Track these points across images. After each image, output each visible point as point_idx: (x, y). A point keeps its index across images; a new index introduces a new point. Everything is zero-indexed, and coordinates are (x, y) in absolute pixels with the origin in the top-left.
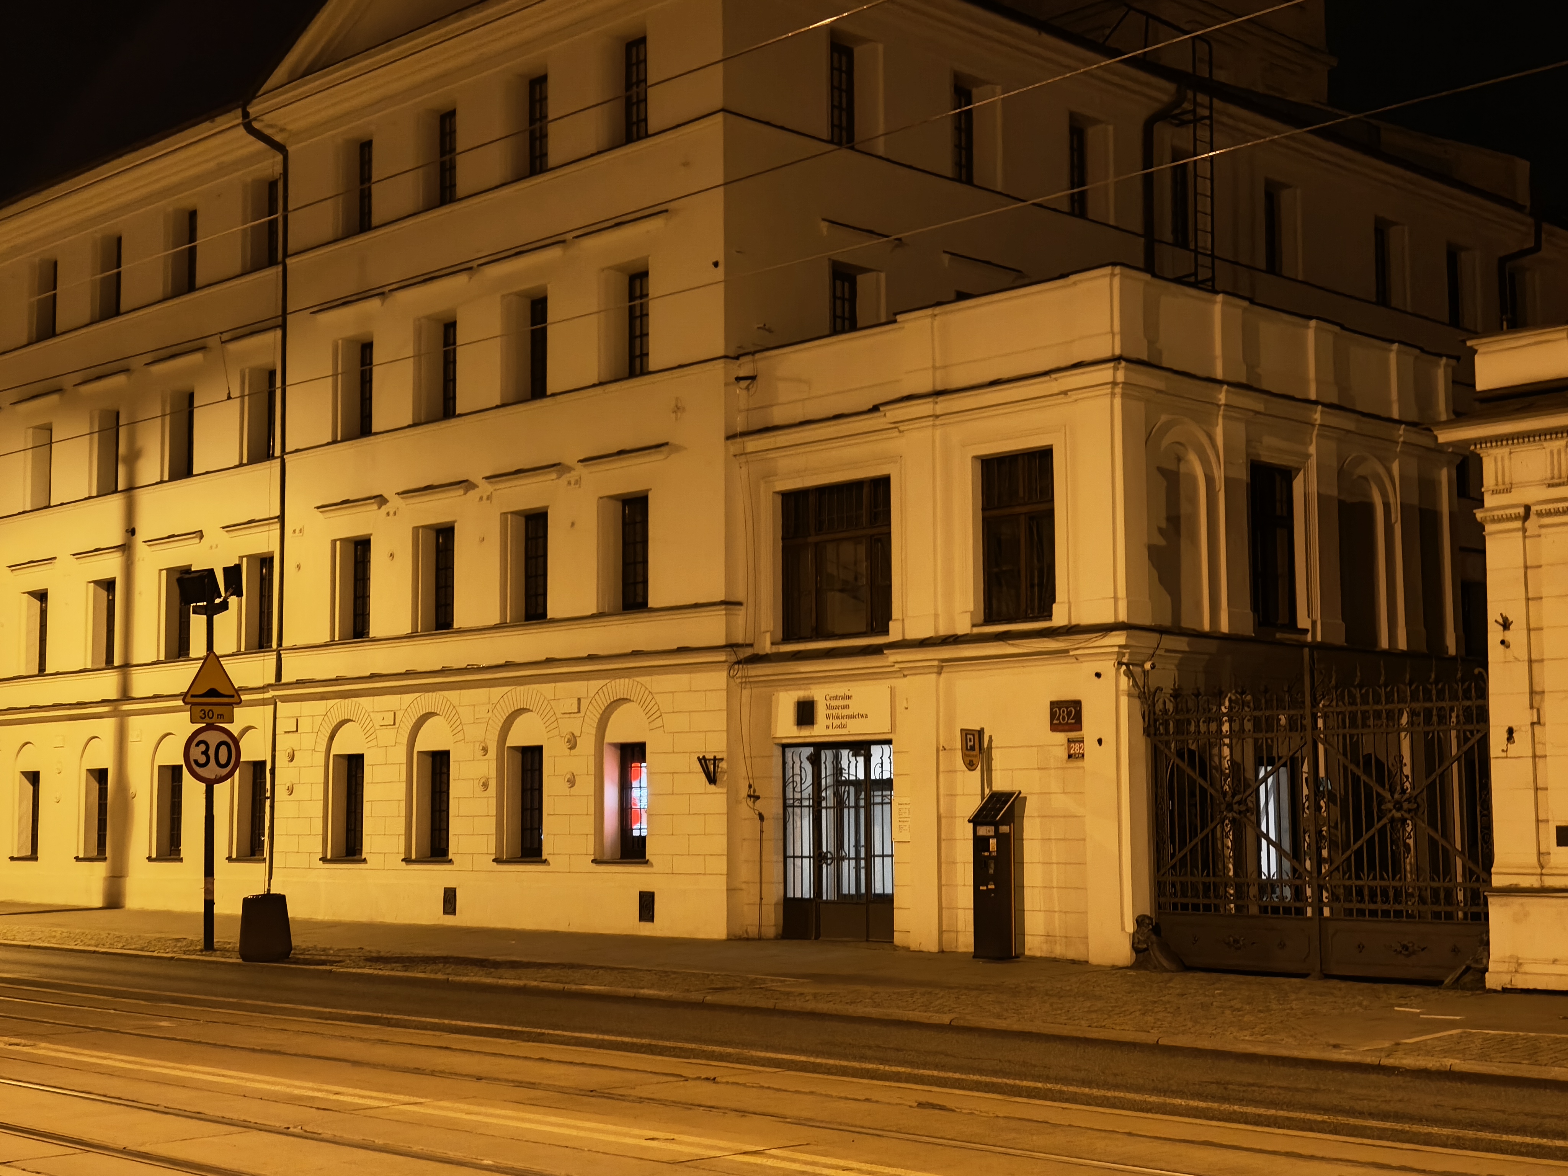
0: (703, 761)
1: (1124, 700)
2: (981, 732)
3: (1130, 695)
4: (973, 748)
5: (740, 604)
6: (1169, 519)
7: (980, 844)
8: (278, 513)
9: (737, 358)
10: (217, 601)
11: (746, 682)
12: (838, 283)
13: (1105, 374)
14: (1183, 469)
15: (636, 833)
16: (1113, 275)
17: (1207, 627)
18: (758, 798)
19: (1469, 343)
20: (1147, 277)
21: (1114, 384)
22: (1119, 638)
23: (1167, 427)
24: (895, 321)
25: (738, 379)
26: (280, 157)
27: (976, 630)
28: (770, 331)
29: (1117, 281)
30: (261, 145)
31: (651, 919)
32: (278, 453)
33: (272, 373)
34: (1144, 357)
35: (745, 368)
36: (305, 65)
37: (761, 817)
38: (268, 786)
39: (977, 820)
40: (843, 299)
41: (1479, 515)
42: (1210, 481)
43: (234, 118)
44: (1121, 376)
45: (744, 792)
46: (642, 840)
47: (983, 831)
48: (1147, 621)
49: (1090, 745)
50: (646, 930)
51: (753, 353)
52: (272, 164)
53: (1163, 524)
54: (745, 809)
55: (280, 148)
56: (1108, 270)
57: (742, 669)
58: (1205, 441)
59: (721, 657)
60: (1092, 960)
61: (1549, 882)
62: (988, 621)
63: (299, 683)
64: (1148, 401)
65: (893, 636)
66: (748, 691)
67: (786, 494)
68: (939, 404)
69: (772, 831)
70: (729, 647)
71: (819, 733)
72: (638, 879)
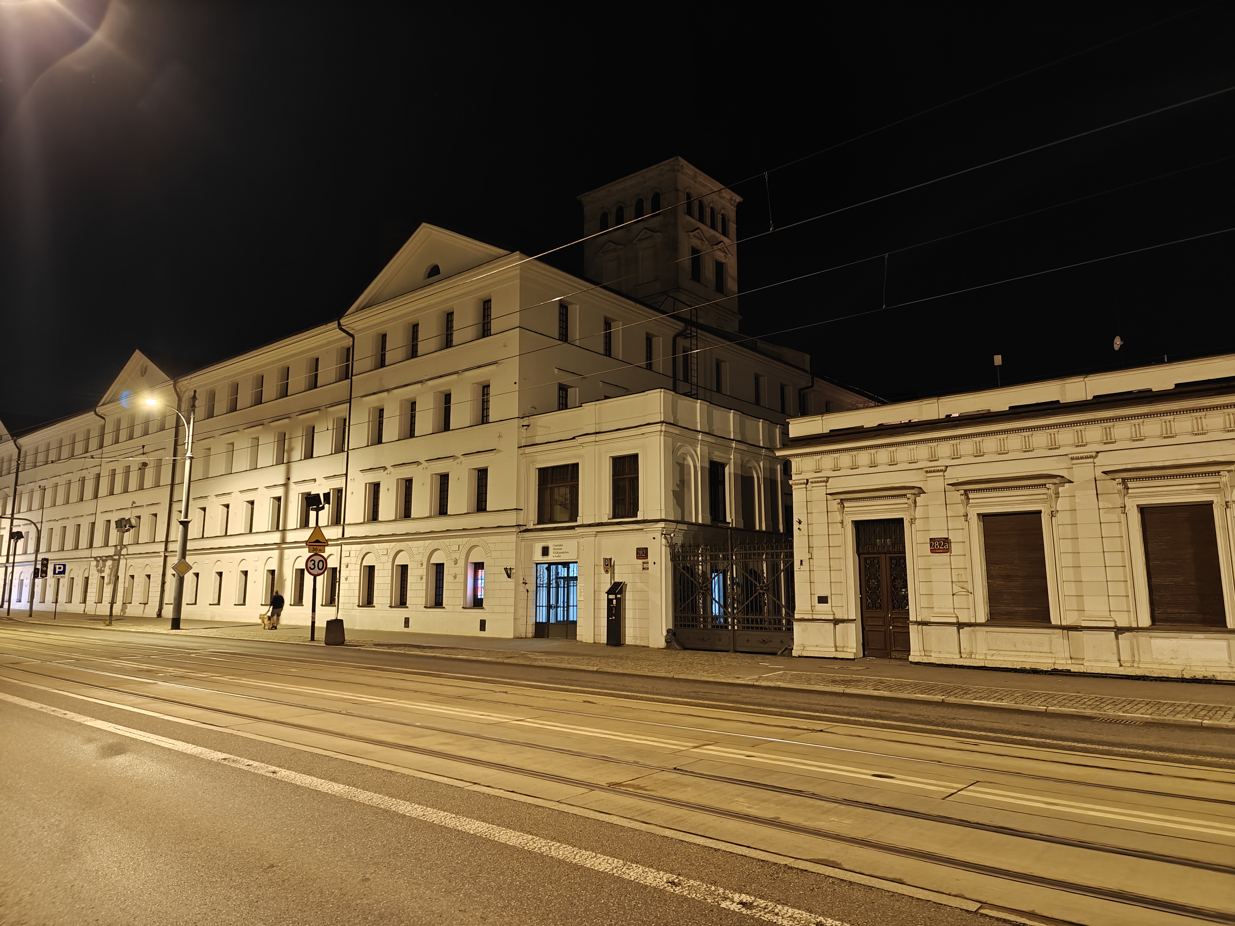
0: (506, 569)
1: (663, 548)
2: (611, 559)
3: (665, 546)
4: (607, 565)
5: (522, 510)
6: (680, 481)
7: (610, 601)
8: (345, 473)
9: (523, 418)
10: (321, 506)
11: (523, 539)
12: (561, 391)
13: (658, 427)
15: (479, 597)
16: (661, 392)
17: (694, 521)
18: (526, 583)
19: (787, 420)
20: (673, 393)
21: (661, 431)
22: (662, 525)
23: (681, 447)
24: (582, 406)
25: (523, 426)
26: (352, 339)
27: (609, 521)
28: (535, 408)
29: (662, 394)
30: (344, 334)
31: (484, 630)
32: (346, 450)
33: (345, 420)
34: (672, 422)
35: (526, 422)
36: (362, 306)
37: (528, 591)
38: (338, 577)
39: (609, 593)
40: (563, 397)
41: (790, 482)
42: (695, 467)
43: (334, 324)
44: (663, 429)
45: (522, 581)
46: (482, 599)
47: (611, 597)
48: (672, 519)
49: (650, 565)
50: (482, 634)
51: (529, 417)
52: (348, 342)
53: (678, 483)
54: (522, 588)
55: (352, 336)
56: (659, 390)
57: (522, 535)
58: (693, 453)
59: (514, 530)
60: (650, 646)
61: (815, 617)
62: (614, 517)
63: (351, 538)
64: (673, 438)
65: (579, 522)
66: (524, 543)
67: (540, 469)
68: (597, 437)
69: (531, 596)
70: (517, 526)
71: (549, 559)
72: (480, 615)
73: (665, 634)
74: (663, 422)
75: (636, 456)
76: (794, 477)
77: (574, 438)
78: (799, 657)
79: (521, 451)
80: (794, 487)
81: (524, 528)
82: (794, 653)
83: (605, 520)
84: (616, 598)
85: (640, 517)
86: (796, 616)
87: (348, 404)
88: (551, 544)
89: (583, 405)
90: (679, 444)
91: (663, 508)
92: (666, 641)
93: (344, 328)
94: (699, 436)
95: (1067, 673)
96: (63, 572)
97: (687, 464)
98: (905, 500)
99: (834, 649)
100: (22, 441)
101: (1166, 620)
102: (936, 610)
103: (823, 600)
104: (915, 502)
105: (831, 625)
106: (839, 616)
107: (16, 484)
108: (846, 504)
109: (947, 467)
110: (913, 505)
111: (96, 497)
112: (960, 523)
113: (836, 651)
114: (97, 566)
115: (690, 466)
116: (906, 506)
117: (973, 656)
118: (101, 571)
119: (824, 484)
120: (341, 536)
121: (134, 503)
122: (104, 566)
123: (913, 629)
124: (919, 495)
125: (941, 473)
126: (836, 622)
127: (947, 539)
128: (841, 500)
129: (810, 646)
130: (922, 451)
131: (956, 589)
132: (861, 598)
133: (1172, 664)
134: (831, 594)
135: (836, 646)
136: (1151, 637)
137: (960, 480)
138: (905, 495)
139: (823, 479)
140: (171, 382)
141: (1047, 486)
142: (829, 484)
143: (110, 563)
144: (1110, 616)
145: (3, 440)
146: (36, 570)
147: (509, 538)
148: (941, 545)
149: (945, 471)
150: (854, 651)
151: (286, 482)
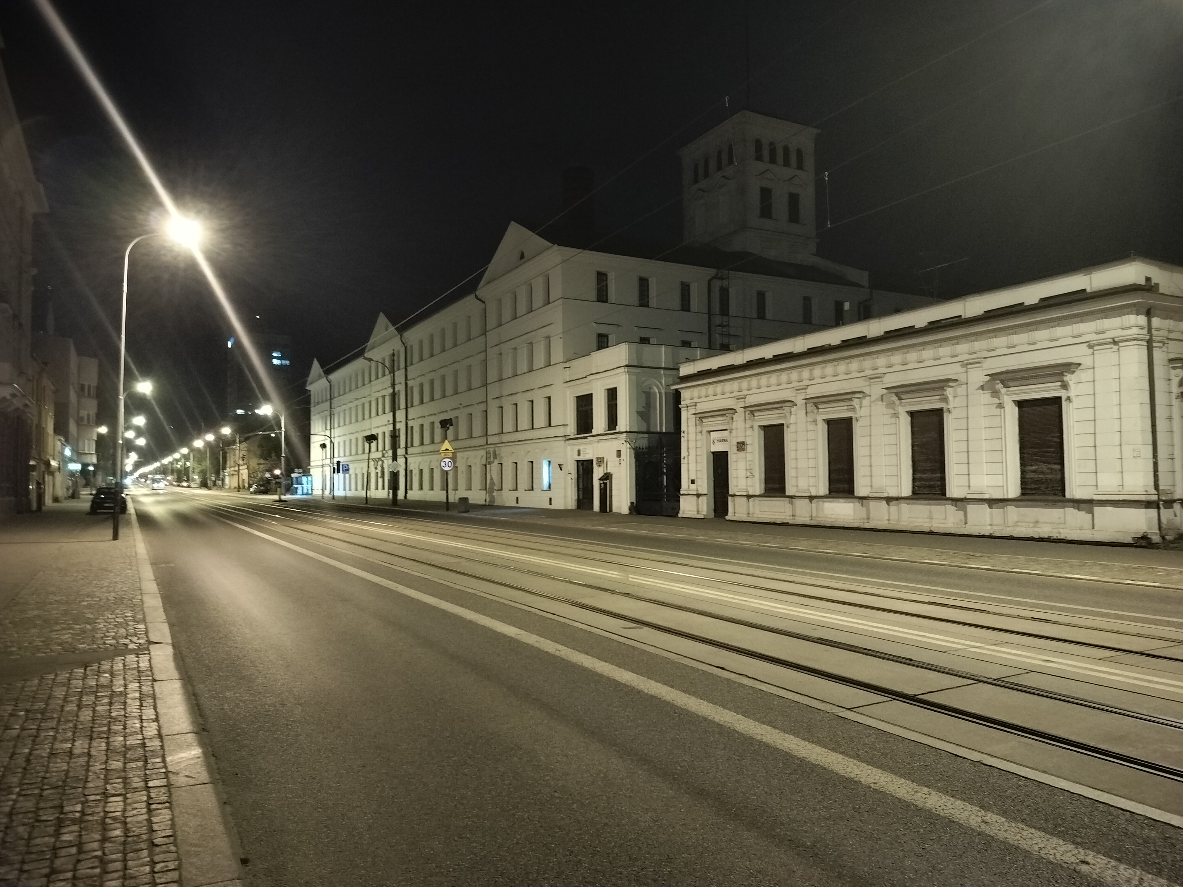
0: (559, 465)
1: (628, 450)
2: (603, 458)
4: (600, 462)
5: (568, 425)
6: (647, 404)
7: (600, 484)
8: (486, 400)
9: (567, 362)
11: (569, 445)
12: (600, 337)
13: (622, 369)
14: (652, 391)
16: (625, 345)
17: (659, 431)
18: (571, 474)
19: (680, 365)
21: (626, 372)
22: (625, 435)
23: (645, 381)
25: (566, 368)
26: (484, 305)
28: (577, 354)
29: (627, 346)
30: (480, 302)
31: (551, 504)
32: (486, 384)
34: (636, 364)
35: (567, 365)
36: (487, 281)
37: (572, 479)
39: (600, 479)
40: (604, 342)
41: (680, 406)
42: (660, 393)
43: (473, 296)
44: (626, 370)
45: (568, 472)
47: (601, 482)
48: (638, 431)
49: (623, 461)
50: (549, 507)
51: (570, 361)
52: (483, 308)
53: (645, 405)
54: (569, 477)
55: (484, 303)
56: (624, 343)
57: (567, 442)
58: (658, 383)
59: (561, 438)
60: (622, 513)
61: (690, 493)
62: (608, 430)
63: (490, 444)
64: (636, 375)
65: (594, 433)
66: (569, 447)
67: (577, 397)
68: (598, 376)
69: (574, 482)
70: (565, 436)
71: (581, 458)
72: (549, 494)
73: (629, 504)
74: (626, 366)
75: (616, 388)
76: (682, 403)
77: (586, 377)
78: (682, 518)
79: (565, 385)
80: (682, 409)
81: (569, 437)
82: (680, 515)
83: (603, 432)
84: (604, 483)
85: (617, 430)
86: (682, 492)
87: (484, 353)
88: (581, 448)
89: (591, 353)
90: (644, 379)
91: (628, 423)
92: (630, 509)
93: (479, 297)
94: (662, 372)
95: (787, 525)
96: (348, 470)
98: (724, 418)
99: (696, 513)
100: (330, 377)
101: (835, 492)
102: (739, 487)
103: (693, 482)
104: (732, 419)
105: (695, 497)
106: (700, 492)
107: (331, 408)
108: (704, 420)
109: (746, 395)
110: (731, 421)
111: (370, 417)
112: (749, 432)
113: (698, 513)
114: (374, 465)
115: (655, 393)
116: (726, 421)
117: (750, 515)
118: (376, 468)
119: (694, 407)
120: (486, 444)
121: (389, 421)
122: (377, 465)
123: (730, 499)
124: (734, 414)
125: (743, 400)
126: (698, 495)
127: (744, 442)
128: (700, 417)
129: (687, 511)
130: (735, 385)
131: (749, 474)
133: (830, 518)
134: (697, 478)
135: (698, 511)
136: (824, 502)
137: (752, 404)
138: (725, 414)
139: (694, 404)
140: (399, 336)
141: (784, 408)
142: (697, 407)
143: (380, 463)
144: (809, 490)
145: (320, 377)
146: (334, 468)
147: (560, 444)
148: (741, 446)
149: (745, 398)
150: (705, 513)
151: (460, 406)
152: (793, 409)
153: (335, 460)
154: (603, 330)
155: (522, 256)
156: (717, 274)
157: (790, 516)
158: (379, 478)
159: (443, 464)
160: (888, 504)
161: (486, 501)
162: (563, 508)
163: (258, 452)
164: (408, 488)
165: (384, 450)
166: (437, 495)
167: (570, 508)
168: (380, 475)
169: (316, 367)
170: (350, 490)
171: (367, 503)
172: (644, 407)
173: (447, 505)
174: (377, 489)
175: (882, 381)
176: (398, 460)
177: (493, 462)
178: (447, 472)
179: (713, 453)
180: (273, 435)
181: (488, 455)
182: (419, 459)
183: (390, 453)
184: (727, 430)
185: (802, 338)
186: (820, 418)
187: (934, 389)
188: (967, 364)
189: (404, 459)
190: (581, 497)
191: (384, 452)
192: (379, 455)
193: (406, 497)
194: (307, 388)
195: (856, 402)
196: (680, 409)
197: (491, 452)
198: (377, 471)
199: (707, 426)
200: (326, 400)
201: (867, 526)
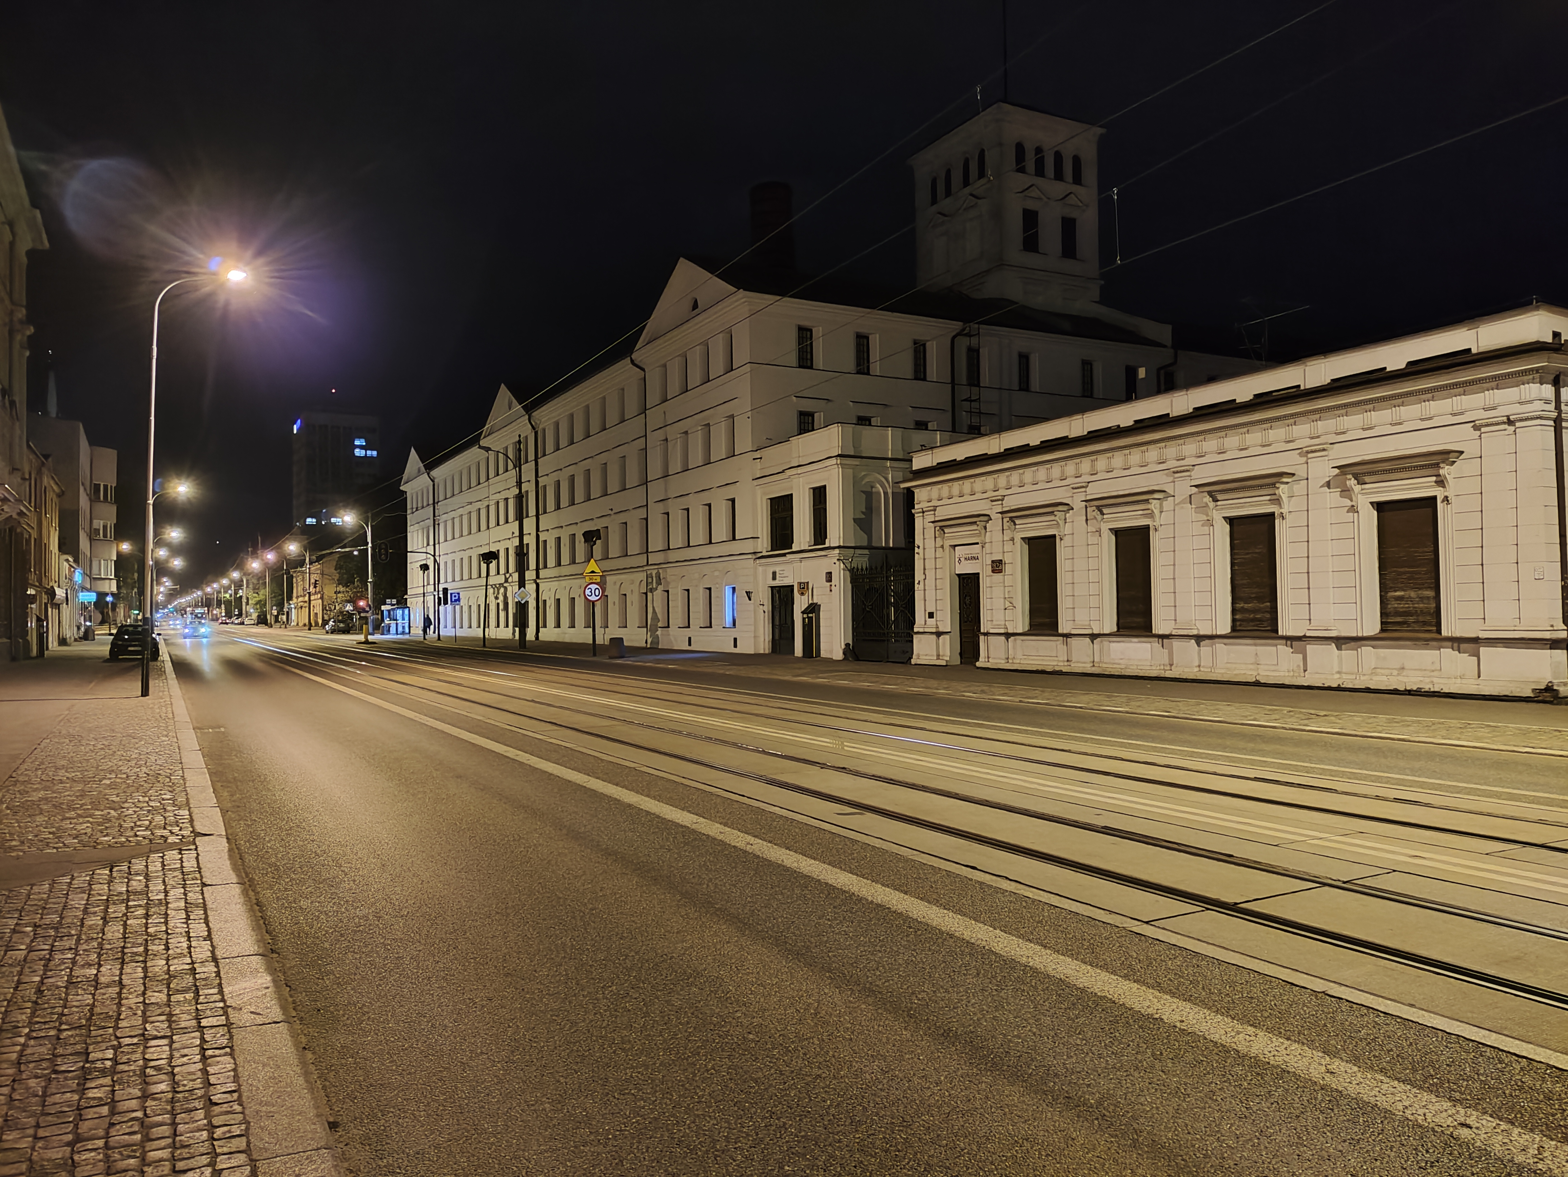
0: (746, 592)
1: (842, 571)
2: (807, 583)
3: (844, 570)
4: (804, 588)
5: (758, 538)
6: (867, 509)
7: (804, 619)
8: (645, 504)
9: (756, 451)
11: (761, 565)
12: (802, 417)
13: (833, 461)
14: (874, 490)
16: (838, 427)
17: (883, 545)
18: (763, 605)
20: (853, 426)
21: (837, 464)
22: (837, 551)
25: (756, 459)
26: (643, 373)
27: (809, 548)
28: (770, 439)
30: (638, 369)
31: (737, 647)
32: (646, 482)
33: (644, 452)
34: (852, 453)
35: (757, 455)
37: (764, 612)
38: (647, 601)
39: (803, 613)
40: (808, 423)
42: (886, 494)
43: (629, 359)
45: (759, 603)
47: (805, 616)
48: (853, 545)
49: (833, 588)
50: (734, 650)
51: (762, 449)
52: (641, 376)
53: (864, 510)
54: (760, 609)
55: (643, 370)
56: (837, 425)
57: (758, 561)
58: (883, 480)
59: (750, 556)
60: (834, 658)
61: (926, 630)
62: (815, 545)
64: (853, 469)
65: (794, 548)
66: (760, 568)
67: (771, 499)
68: (800, 470)
69: (768, 617)
70: (754, 553)
71: (777, 583)
72: (734, 633)
73: (843, 647)
74: (839, 456)
75: (824, 487)
76: (916, 506)
78: (916, 664)
79: (756, 483)
80: (916, 515)
81: (760, 555)
82: (913, 661)
83: (807, 548)
84: (808, 617)
85: (827, 545)
86: (915, 630)
87: (644, 439)
88: (777, 569)
89: (790, 439)
90: (863, 473)
91: (842, 535)
92: (844, 653)
93: (635, 362)
94: (888, 464)
95: (1059, 673)
96: (459, 600)
97: (876, 492)
98: (974, 527)
99: (935, 658)
100: (434, 473)
102: (995, 623)
103: (931, 615)
104: (985, 528)
105: (934, 637)
106: (941, 629)
107: (434, 516)
108: (946, 531)
109: (1004, 496)
110: (984, 531)
111: (488, 528)
112: (1008, 547)
113: (938, 659)
114: (494, 593)
115: (879, 493)
116: (977, 532)
117: (1010, 661)
118: (497, 598)
119: (933, 512)
121: (513, 533)
122: (498, 593)
123: (982, 638)
124: (987, 522)
125: (1000, 502)
126: (939, 634)
127: (1001, 560)
128: (941, 527)
129: (923, 655)
130: (988, 482)
131: (1008, 604)
132: (960, 613)
133: (1119, 664)
134: (936, 610)
135: (938, 656)
136: (1110, 642)
137: (1013, 508)
138: (975, 522)
139: (932, 508)
140: (527, 417)
141: (1055, 513)
142: (936, 512)
143: (502, 590)
144: (1090, 625)
145: (419, 473)
146: (439, 598)
147: (750, 563)
148: (997, 566)
149: (1002, 500)
150: (948, 659)
151: (610, 512)
152: (1067, 515)
153: (441, 587)
154: (807, 406)
155: (695, 306)
156: (964, 330)
157: (1064, 661)
158: (500, 611)
159: (588, 592)
160: (1199, 645)
161: (646, 642)
162: (753, 653)
163: (337, 577)
164: (541, 625)
165: (508, 572)
166: (581, 635)
167: (762, 652)
168: (501, 607)
169: (414, 460)
170: (462, 627)
171: (484, 646)
172: (863, 513)
173: (594, 648)
174: (498, 626)
175: (1190, 476)
176: (527, 586)
177: (656, 589)
178: (593, 602)
179: (959, 575)
180: (356, 553)
181: (650, 580)
182: (554, 585)
183: (516, 576)
184: (977, 543)
185: (1081, 416)
186: (1105, 527)
187: (1261, 486)
188: (1308, 452)
189: (534, 586)
190: (777, 637)
191: (508, 575)
192: (501, 579)
193: (537, 637)
194: (401, 488)
195: (1154, 505)
196: (914, 515)
197: (654, 575)
198: (498, 601)
199: (949, 538)
200: (428, 505)
201: (1168, 674)
